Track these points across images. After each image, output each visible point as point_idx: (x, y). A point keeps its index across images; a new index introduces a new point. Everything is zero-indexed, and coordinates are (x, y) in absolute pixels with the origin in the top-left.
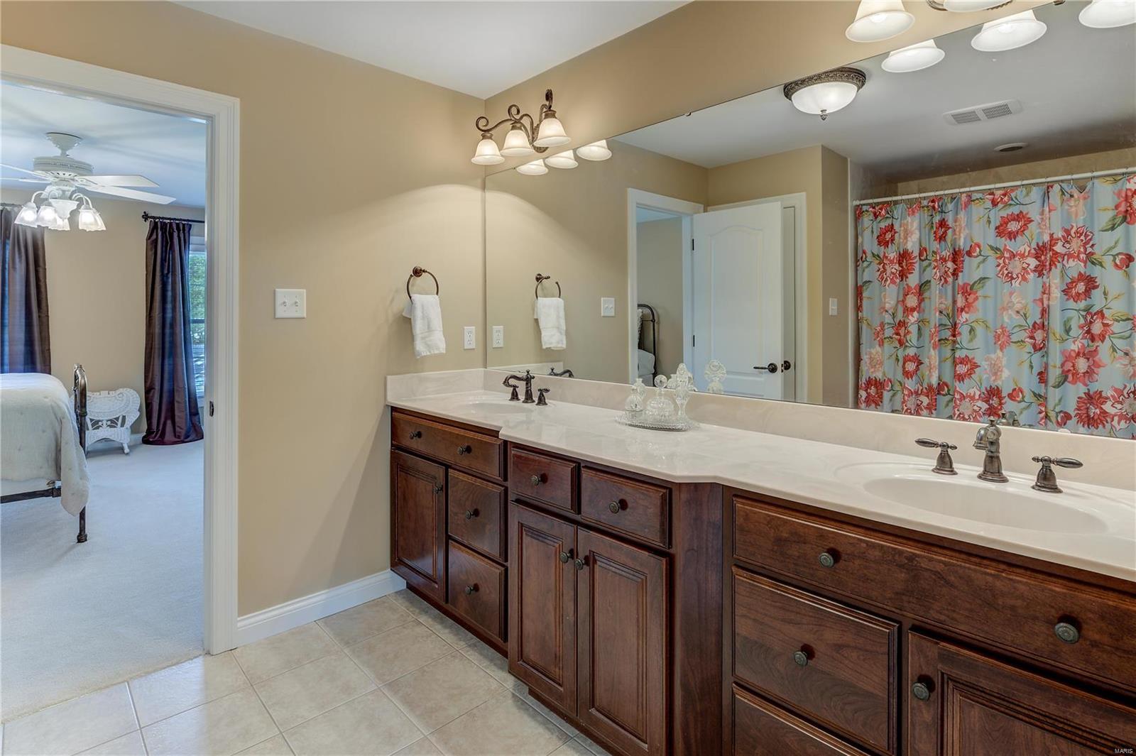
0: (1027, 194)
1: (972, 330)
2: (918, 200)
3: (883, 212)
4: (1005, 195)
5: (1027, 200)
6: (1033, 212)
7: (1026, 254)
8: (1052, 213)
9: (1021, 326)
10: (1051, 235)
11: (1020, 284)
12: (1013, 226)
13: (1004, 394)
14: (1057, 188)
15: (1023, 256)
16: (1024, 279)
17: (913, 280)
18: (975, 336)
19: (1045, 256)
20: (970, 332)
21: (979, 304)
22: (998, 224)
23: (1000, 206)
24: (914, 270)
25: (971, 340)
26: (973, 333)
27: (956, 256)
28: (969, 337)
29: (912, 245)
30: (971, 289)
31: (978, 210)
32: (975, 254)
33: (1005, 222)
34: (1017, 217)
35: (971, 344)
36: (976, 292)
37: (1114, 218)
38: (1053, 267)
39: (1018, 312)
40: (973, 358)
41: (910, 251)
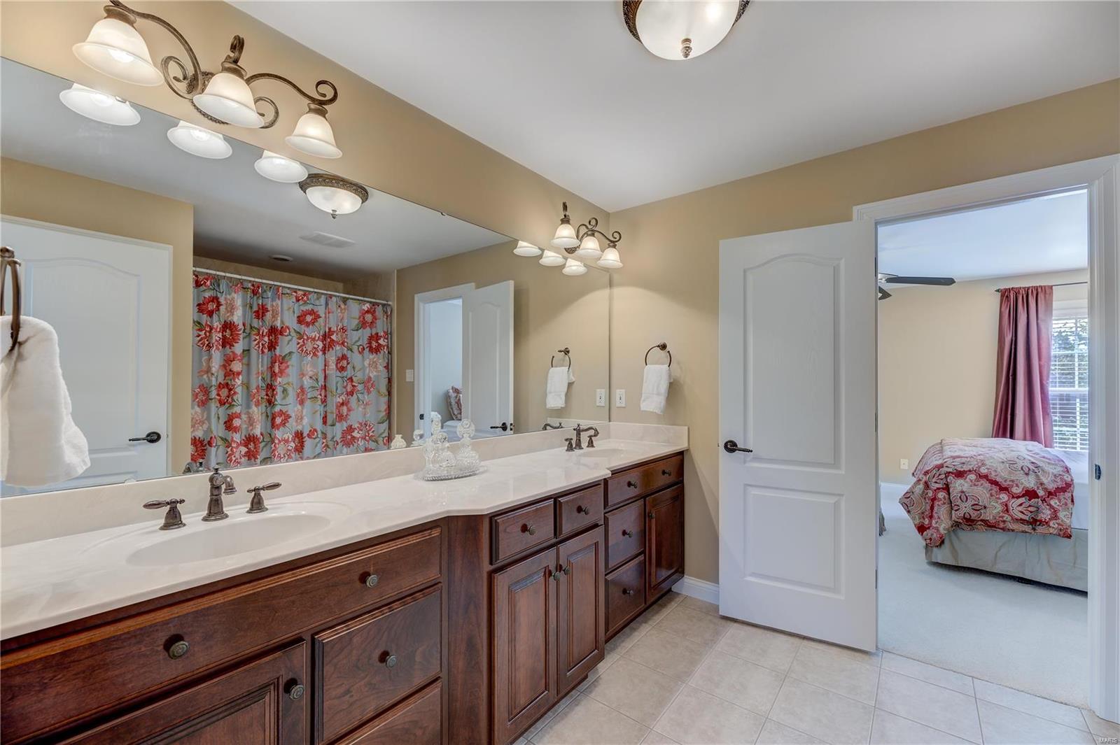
0: (318, 299)
1: (285, 391)
2: (241, 282)
3: (208, 283)
4: (304, 295)
5: (317, 303)
6: (321, 311)
7: (317, 338)
8: (330, 314)
9: (313, 387)
10: (330, 329)
11: (311, 358)
12: (309, 318)
13: (305, 435)
14: (334, 299)
15: (314, 339)
16: (315, 354)
17: (238, 348)
18: (287, 395)
19: (328, 341)
20: (283, 392)
21: (289, 371)
22: (300, 315)
23: (301, 302)
24: (239, 340)
25: (284, 398)
26: (285, 392)
27: (273, 331)
28: (283, 396)
29: (237, 317)
30: (282, 359)
31: (289, 302)
32: (286, 334)
33: (304, 314)
34: (312, 312)
35: (284, 401)
36: (287, 362)
37: (358, 325)
38: (331, 349)
39: (311, 377)
40: (287, 411)
41: (236, 323)
